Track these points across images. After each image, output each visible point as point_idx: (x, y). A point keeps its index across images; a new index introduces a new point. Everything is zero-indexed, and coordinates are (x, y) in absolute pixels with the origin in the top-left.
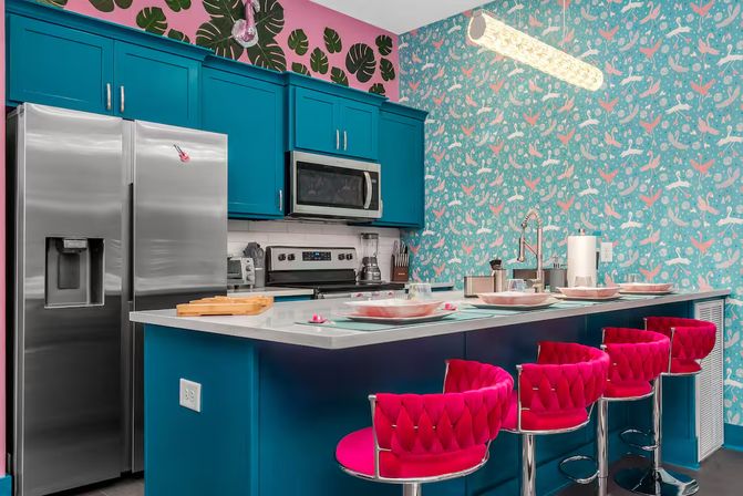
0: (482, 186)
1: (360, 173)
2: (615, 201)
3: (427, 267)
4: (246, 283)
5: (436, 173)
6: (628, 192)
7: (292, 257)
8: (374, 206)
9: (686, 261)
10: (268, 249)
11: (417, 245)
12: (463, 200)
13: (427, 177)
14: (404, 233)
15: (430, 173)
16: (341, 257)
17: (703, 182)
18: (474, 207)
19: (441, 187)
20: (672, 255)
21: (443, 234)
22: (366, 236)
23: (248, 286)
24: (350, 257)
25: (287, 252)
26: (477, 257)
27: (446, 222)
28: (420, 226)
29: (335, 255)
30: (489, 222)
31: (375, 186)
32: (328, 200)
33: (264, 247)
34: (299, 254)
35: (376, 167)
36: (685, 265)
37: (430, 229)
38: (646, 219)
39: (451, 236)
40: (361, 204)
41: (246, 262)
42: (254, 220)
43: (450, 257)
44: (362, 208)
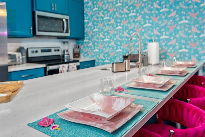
0: (106, 24)
1: (61, 20)
2: (158, 28)
3: (86, 53)
4: (18, 63)
5: (89, 19)
6: (163, 25)
7: (37, 52)
8: (67, 32)
9: (187, 51)
10: (27, 49)
11: (82, 45)
12: (99, 29)
13: (86, 21)
14: (77, 41)
15: (86, 19)
16: (55, 51)
17: (194, 21)
18: (103, 31)
19: (90, 24)
20: (181, 48)
21: (92, 41)
22: (64, 43)
23: (19, 64)
24: (58, 50)
25: (35, 50)
26: (104, 49)
27: (92, 36)
28: (83, 38)
29: (53, 50)
30: (109, 37)
31: (67, 24)
32: (50, 30)
33: (26, 48)
34: (39, 50)
35: (67, 17)
36: (186, 52)
37: (87, 39)
38: (171, 35)
39: (94, 42)
40: (62, 31)
41: (18, 55)
42: (21, 38)
43: (95, 49)
44: (62, 32)
